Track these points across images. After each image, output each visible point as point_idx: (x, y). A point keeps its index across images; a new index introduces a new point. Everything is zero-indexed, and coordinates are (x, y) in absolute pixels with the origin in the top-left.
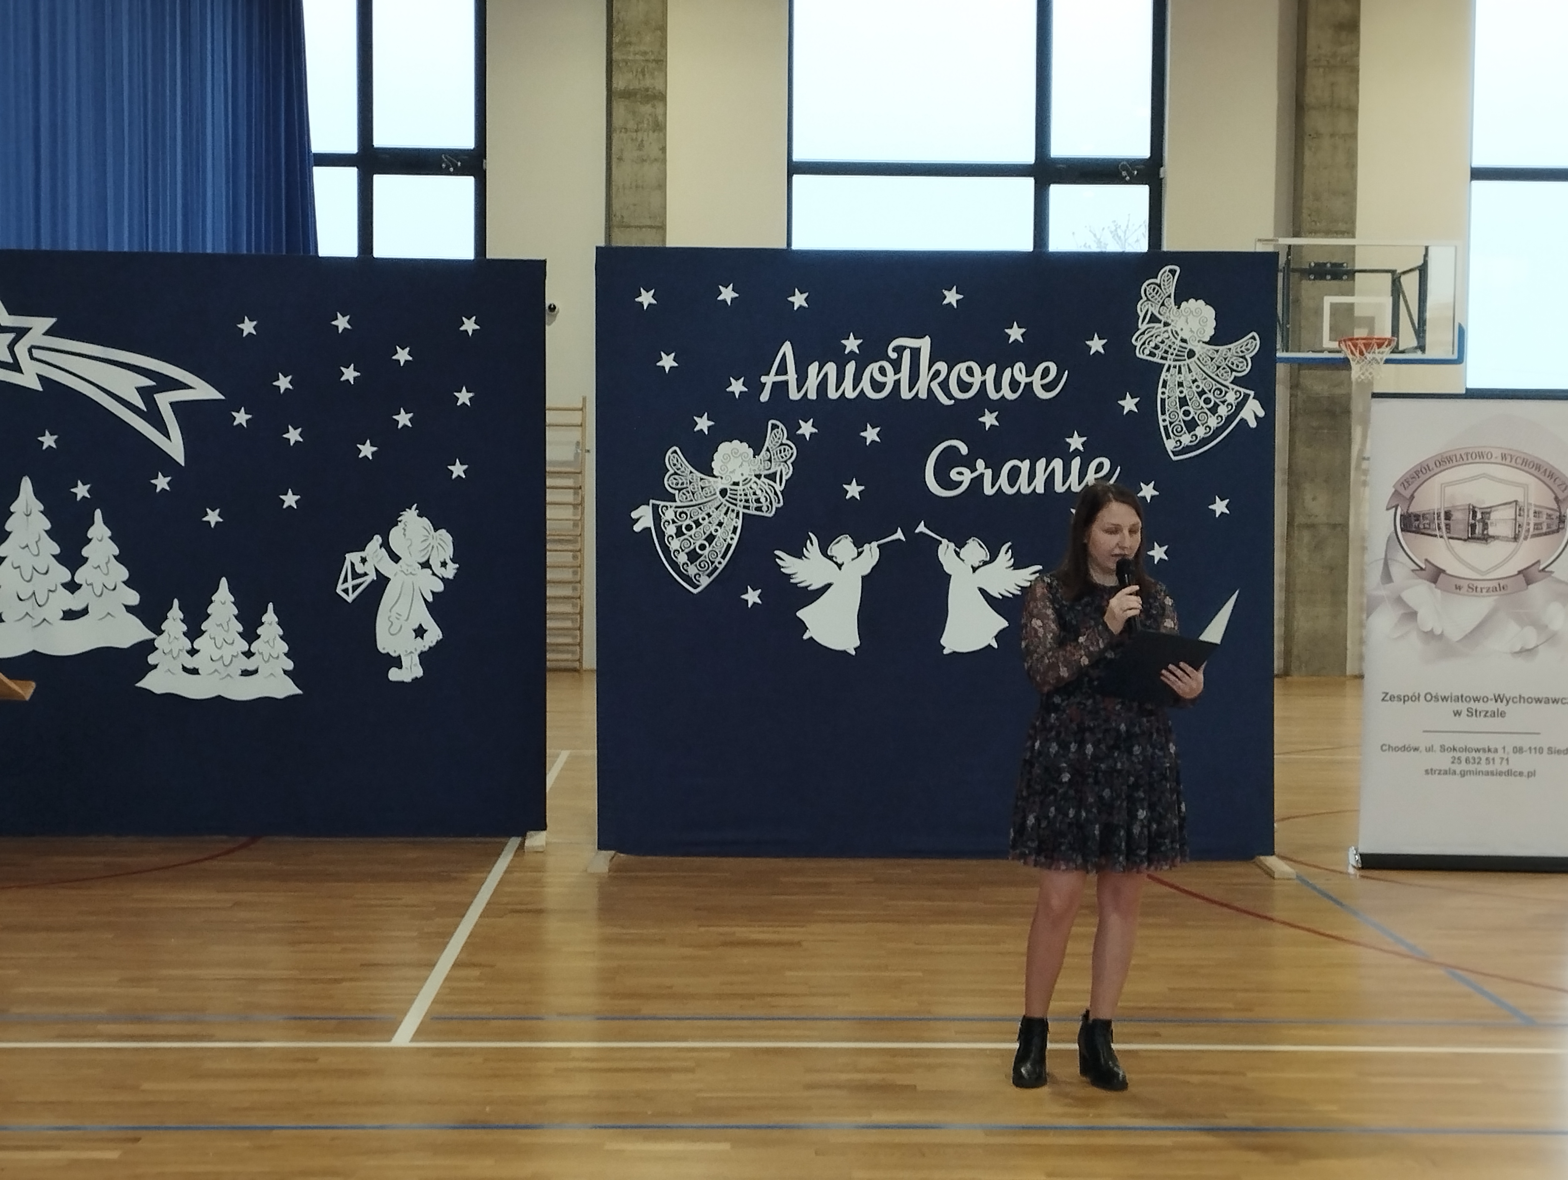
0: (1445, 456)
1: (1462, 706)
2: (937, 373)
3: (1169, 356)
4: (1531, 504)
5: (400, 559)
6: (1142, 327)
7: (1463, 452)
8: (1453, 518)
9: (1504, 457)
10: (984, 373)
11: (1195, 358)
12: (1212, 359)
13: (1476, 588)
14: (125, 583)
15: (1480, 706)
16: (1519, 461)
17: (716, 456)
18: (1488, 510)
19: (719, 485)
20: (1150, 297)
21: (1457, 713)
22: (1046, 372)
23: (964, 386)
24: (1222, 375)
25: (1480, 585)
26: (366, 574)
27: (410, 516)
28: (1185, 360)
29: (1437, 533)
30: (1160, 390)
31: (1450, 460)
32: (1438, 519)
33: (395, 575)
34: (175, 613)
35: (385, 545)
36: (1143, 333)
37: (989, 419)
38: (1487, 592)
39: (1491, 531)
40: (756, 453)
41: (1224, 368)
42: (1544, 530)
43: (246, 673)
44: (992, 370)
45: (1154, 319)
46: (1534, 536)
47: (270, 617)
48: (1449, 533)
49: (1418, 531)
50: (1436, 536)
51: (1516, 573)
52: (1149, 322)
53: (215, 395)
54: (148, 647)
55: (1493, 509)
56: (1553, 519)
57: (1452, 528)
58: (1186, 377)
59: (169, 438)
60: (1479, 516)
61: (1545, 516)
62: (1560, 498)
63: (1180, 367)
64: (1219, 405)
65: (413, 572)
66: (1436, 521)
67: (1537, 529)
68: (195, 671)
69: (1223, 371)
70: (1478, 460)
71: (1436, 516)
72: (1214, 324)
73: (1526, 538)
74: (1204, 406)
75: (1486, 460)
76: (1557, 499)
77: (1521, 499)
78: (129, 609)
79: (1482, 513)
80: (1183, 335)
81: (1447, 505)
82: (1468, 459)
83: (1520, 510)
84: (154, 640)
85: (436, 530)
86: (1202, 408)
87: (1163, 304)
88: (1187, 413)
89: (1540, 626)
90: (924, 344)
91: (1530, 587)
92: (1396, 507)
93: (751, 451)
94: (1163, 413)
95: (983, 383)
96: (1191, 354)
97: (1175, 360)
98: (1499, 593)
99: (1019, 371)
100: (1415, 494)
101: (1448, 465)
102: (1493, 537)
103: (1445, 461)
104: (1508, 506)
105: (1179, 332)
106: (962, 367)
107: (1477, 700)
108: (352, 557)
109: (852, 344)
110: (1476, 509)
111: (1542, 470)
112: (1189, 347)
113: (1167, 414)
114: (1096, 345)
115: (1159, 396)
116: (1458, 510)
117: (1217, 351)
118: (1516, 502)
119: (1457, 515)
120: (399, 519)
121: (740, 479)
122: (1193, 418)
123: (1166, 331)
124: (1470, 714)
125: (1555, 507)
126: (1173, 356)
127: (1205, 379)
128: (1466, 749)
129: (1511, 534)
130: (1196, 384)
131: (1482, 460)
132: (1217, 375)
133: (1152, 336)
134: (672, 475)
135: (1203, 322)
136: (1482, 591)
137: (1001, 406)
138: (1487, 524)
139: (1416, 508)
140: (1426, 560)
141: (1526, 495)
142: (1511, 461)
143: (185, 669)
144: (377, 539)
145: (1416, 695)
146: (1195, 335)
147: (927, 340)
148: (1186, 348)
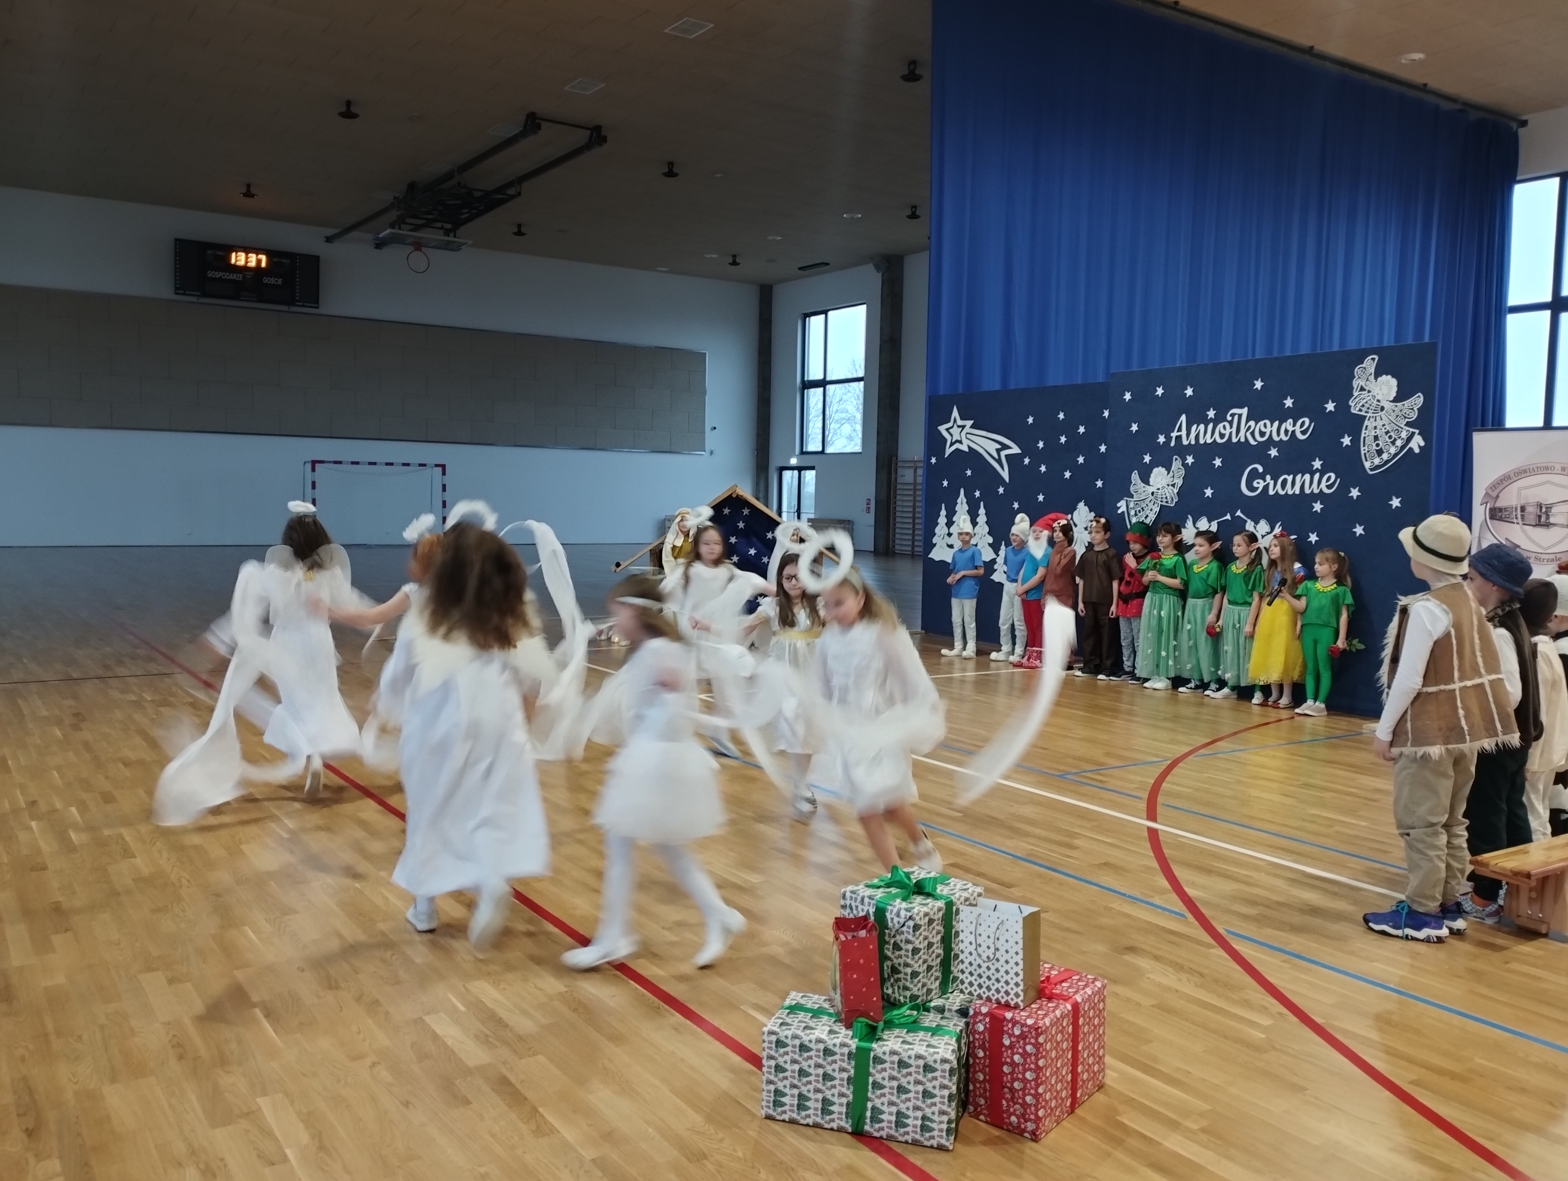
0: (1520, 470)
2: (1250, 427)
3: (1370, 411)
6: (1356, 394)
8: (1525, 511)
10: (1272, 426)
11: (1384, 412)
12: (1394, 411)
17: (1151, 475)
18: (1550, 506)
19: (1151, 490)
20: (1360, 376)
22: (1303, 424)
23: (1262, 434)
24: (1400, 421)
28: (1379, 413)
29: (1513, 520)
30: (1363, 431)
31: (1523, 472)
32: (1515, 512)
36: (1356, 398)
37: (1273, 452)
39: (1552, 520)
40: (1168, 473)
41: (1401, 417)
44: (1276, 424)
45: (1362, 389)
48: (1523, 521)
49: (1500, 519)
50: (1512, 522)
52: (1359, 391)
57: (1526, 517)
58: (1379, 423)
63: (1375, 417)
64: (1397, 439)
66: (1513, 513)
69: (1400, 419)
70: (1544, 471)
71: (1513, 509)
72: (1396, 389)
74: (1389, 441)
75: (1549, 472)
79: (1546, 508)
80: (1378, 397)
81: (1523, 502)
82: (1534, 472)
86: (1387, 442)
87: (1367, 380)
88: (1378, 445)
90: (1244, 411)
92: (1487, 503)
93: (1166, 472)
94: (1364, 446)
95: (1272, 432)
96: (1382, 409)
97: (1373, 413)
99: (1288, 425)
100: (1499, 495)
101: (1522, 476)
103: (1520, 473)
105: (1376, 396)
106: (1262, 423)
109: (1211, 414)
110: (1543, 505)
112: (1381, 404)
113: (1366, 446)
114: (1330, 406)
115: (1363, 435)
116: (1530, 505)
117: (1397, 406)
121: (1159, 487)
122: (1381, 448)
123: (1369, 396)
126: (1372, 411)
127: (1390, 424)
130: (1384, 427)
131: (1547, 472)
132: (1396, 421)
133: (1361, 399)
134: (1134, 485)
135: (1390, 388)
137: (1279, 445)
138: (1549, 515)
139: (1499, 504)
146: (1385, 397)
147: (1246, 409)
148: (1379, 405)
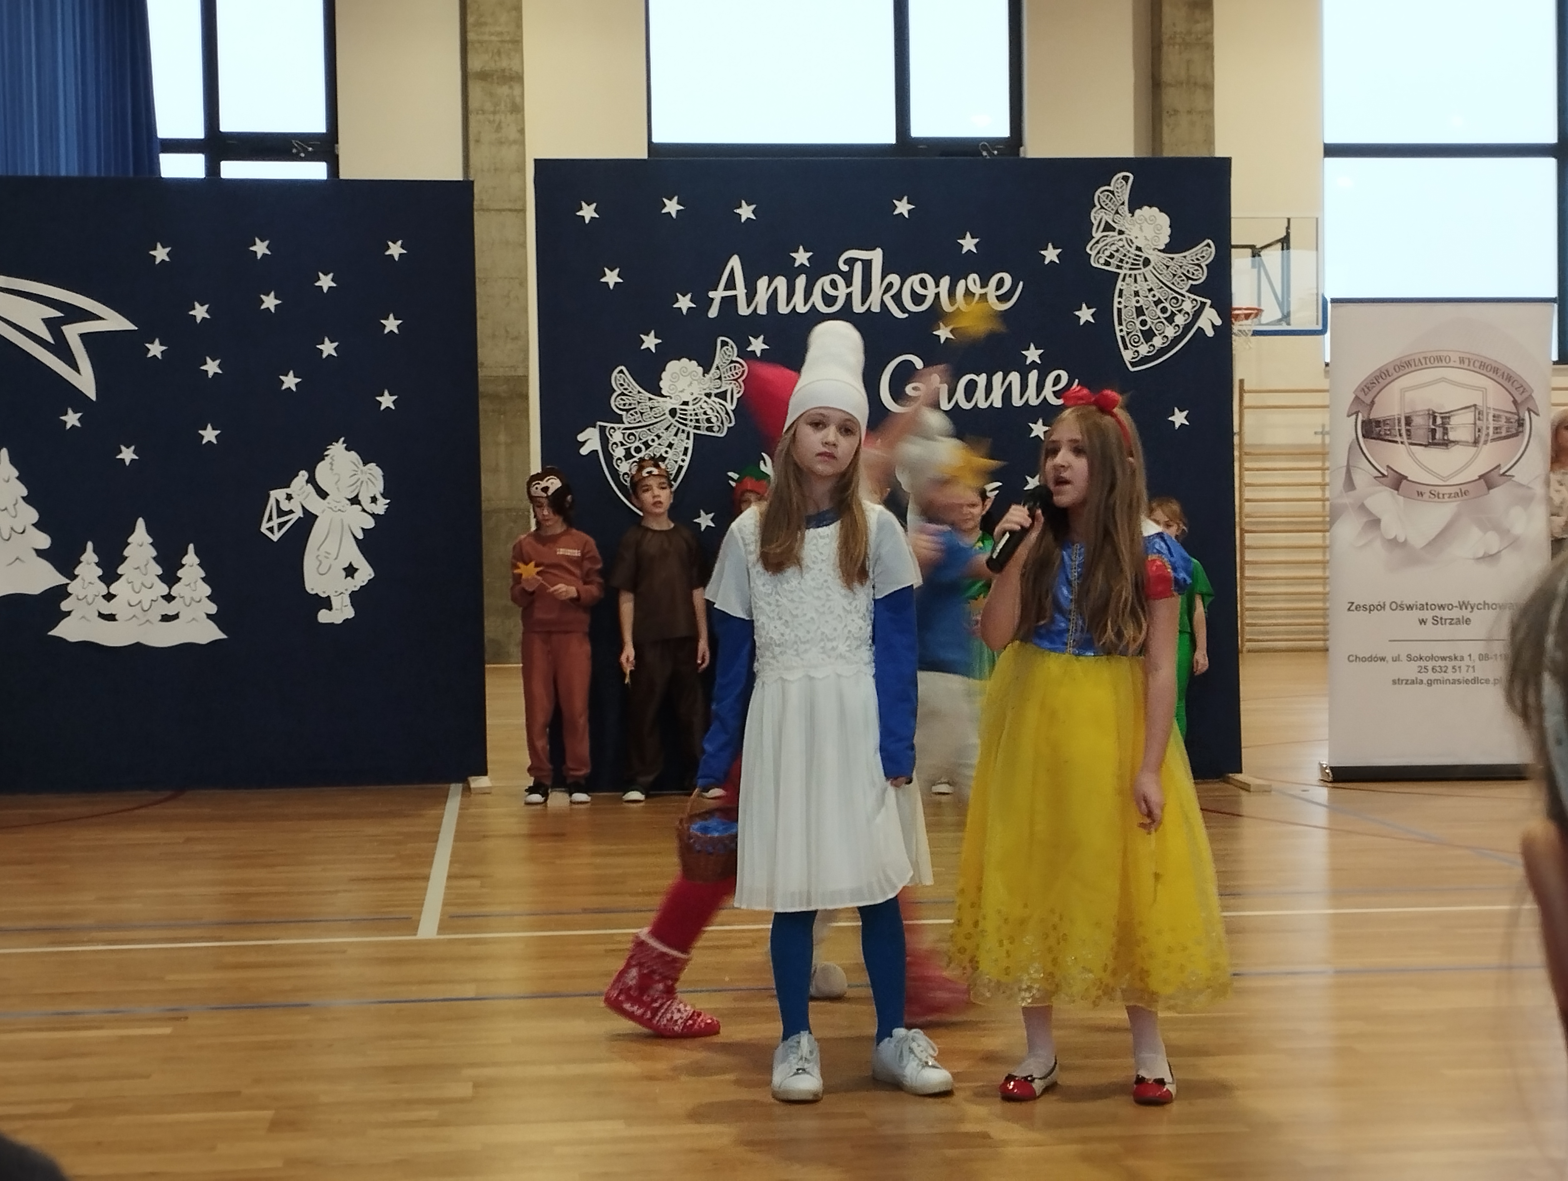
0: (1404, 360)
1: (1428, 615)
2: (890, 285)
3: (1125, 265)
4: (1490, 408)
5: (328, 494)
6: (1097, 235)
7: (1421, 357)
8: (1413, 424)
9: (1462, 361)
10: (937, 286)
11: (1150, 267)
12: (1168, 267)
13: (1438, 494)
14: (33, 525)
15: (1445, 614)
16: (1477, 364)
17: (664, 375)
18: (1447, 415)
19: (667, 405)
20: (1103, 205)
21: (1423, 622)
22: (1000, 283)
23: (918, 299)
24: (1178, 283)
25: (1442, 490)
26: (291, 512)
27: (337, 450)
28: (1140, 269)
29: (1398, 439)
30: (1116, 299)
31: (1408, 364)
32: (1399, 426)
33: (323, 512)
34: (89, 557)
35: (312, 480)
36: (1097, 242)
37: (944, 333)
38: (1449, 497)
39: (1452, 436)
40: (706, 371)
41: (1180, 277)
42: (1504, 434)
43: (166, 618)
44: (945, 281)
45: (1108, 227)
46: (1493, 440)
47: (191, 559)
48: (1410, 439)
49: (1379, 438)
50: (1396, 442)
51: (1477, 478)
52: (1104, 231)
53: (128, 326)
54: (61, 593)
55: (1452, 413)
56: (1511, 422)
57: (1412, 433)
58: (1143, 287)
59: (78, 371)
60: (1439, 421)
61: (1503, 420)
62: (1519, 401)
63: (1135, 275)
64: (1176, 314)
65: (342, 509)
66: (1397, 428)
67: (1497, 433)
68: (111, 618)
69: (1178, 280)
70: (1436, 364)
71: (1397, 421)
72: (1168, 231)
73: (1486, 442)
74: (1161, 315)
75: (1444, 364)
76: (1515, 402)
77: (1479, 403)
78: (40, 553)
79: (1442, 418)
80: (1138, 243)
81: (1408, 410)
82: (1426, 364)
83: (1479, 414)
84: (68, 584)
85: (365, 464)
86: (1159, 318)
87: (1117, 212)
88: (1143, 323)
89: (1503, 532)
90: (876, 256)
91: (1491, 491)
92: (1357, 413)
93: (701, 369)
94: (1120, 324)
95: (937, 295)
96: (1147, 262)
97: (1131, 269)
98: (1461, 498)
99: (973, 282)
100: (1376, 400)
101: (1407, 370)
102: (1453, 442)
103: (1404, 366)
104: (1468, 410)
105: (1134, 240)
106: (914, 280)
107: (1442, 607)
108: (278, 494)
109: (802, 257)
110: (1436, 414)
111: (1500, 373)
112: (1144, 255)
113: (1124, 323)
114: (1051, 254)
115: (1116, 305)
116: (1419, 415)
117: (1172, 259)
118: (1475, 406)
119: (1417, 421)
120: (326, 453)
121: (689, 398)
122: (1150, 328)
123: (1120, 240)
124: (1436, 622)
125: (1514, 410)
126: (1129, 266)
127: (1161, 287)
128: (1432, 658)
129: (1471, 439)
130: (1152, 293)
131: (1440, 364)
132: (1173, 284)
133: (1106, 245)
134: (619, 395)
135: (1158, 229)
136: (1444, 498)
138: (1447, 429)
139: (1377, 414)
140: (1388, 467)
141: (1485, 398)
142: (1469, 365)
143: (101, 615)
144: (303, 475)
145: (1382, 604)
146: (1150, 243)
147: (879, 251)
148: (1141, 257)
